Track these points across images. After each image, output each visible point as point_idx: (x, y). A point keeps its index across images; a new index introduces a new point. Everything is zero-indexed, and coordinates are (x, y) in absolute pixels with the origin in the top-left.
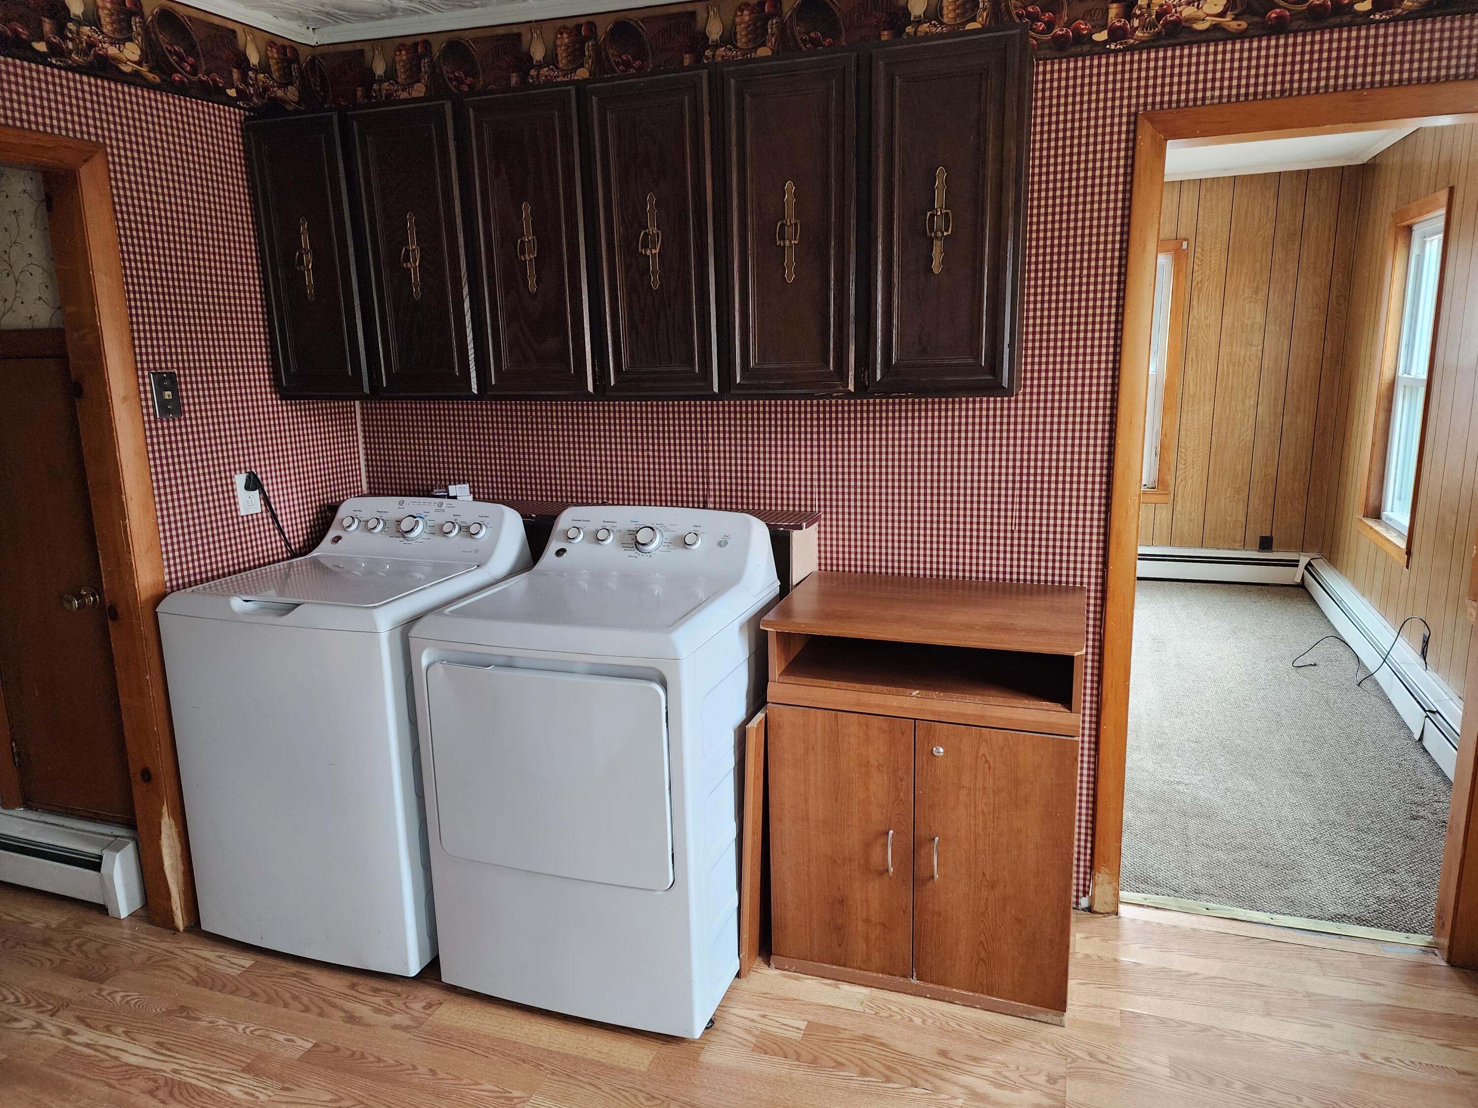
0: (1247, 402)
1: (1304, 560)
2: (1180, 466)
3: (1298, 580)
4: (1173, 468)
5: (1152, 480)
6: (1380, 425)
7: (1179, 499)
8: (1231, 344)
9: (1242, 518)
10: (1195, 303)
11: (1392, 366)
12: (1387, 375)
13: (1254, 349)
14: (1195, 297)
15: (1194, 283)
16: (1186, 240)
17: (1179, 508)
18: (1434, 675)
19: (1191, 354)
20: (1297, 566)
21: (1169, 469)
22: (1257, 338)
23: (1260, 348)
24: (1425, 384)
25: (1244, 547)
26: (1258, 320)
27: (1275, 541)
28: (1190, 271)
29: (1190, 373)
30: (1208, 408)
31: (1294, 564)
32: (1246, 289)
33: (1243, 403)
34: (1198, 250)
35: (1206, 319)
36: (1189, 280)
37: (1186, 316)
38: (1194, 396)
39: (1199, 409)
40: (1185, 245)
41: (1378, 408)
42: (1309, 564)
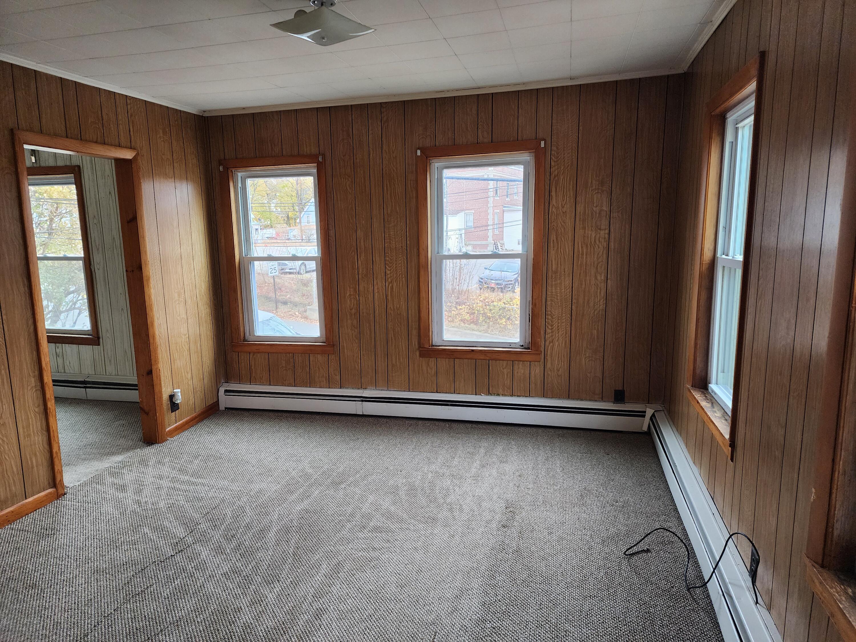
0: (599, 278)
1: (649, 412)
2: (548, 331)
3: (645, 428)
4: (542, 333)
5: (527, 341)
6: (703, 303)
7: (549, 358)
8: (584, 228)
9: (599, 374)
10: (553, 194)
11: (712, 248)
12: (708, 255)
13: (602, 232)
14: (553, 189)
15: (553, 176)
16: (544, 140)
17: (549, 365)
18: (765, 612)
19: (553, 237)
20: (644, 416)
21: (540, 333)
22: (604, 223)
23: (607, 231)
24: (741, 266)
25: (602, 399)
26: (604, 208)
27: (626, 394)
28: (548, 166)
29: (552, 252)
30: (568, 282)
31: (642, 414)
32: (594, 182)
33: (596, 278)
34: (554, 148)
35: (563, 207)
36: (548, 174)
37: (547, 204)
38: (556, 272)
39: (561, 283)
40: (543, 144)
41: (700, 287)
42: (653, 415)
